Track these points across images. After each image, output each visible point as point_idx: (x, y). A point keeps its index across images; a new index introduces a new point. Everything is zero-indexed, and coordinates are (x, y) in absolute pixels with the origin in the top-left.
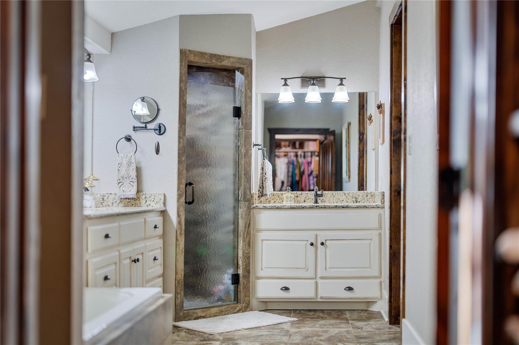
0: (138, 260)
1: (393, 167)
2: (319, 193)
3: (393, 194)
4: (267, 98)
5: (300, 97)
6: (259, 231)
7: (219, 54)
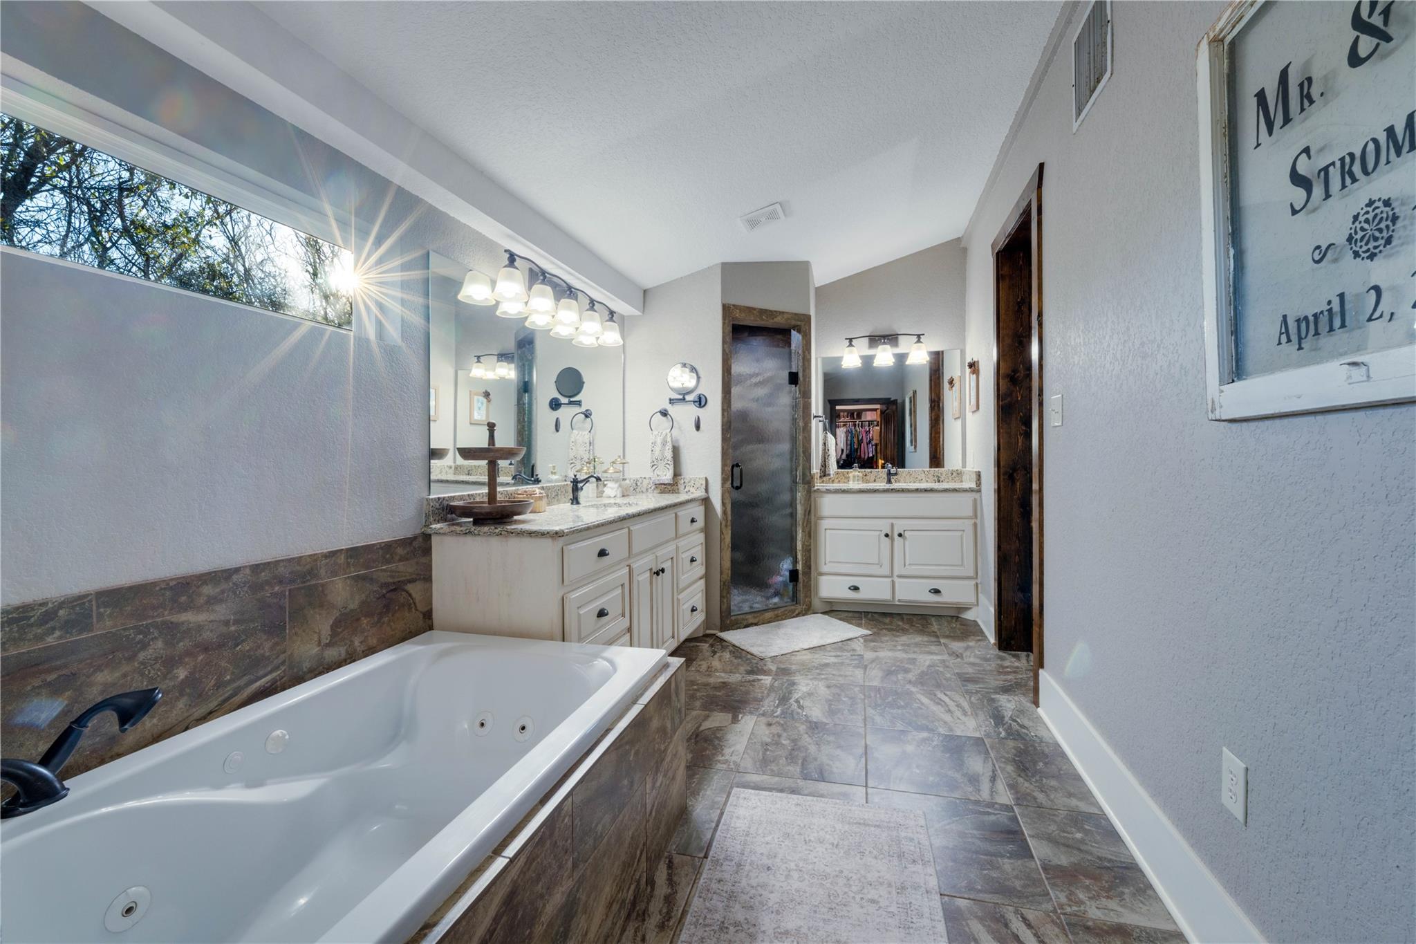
0: (663, 571)
1: (1001, 441)
2: (893, 471)
3: (1002, 477)
4: (829, 369)
5: (868, 360)
6: (822, 518)
7: (771, 309)
